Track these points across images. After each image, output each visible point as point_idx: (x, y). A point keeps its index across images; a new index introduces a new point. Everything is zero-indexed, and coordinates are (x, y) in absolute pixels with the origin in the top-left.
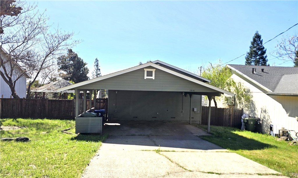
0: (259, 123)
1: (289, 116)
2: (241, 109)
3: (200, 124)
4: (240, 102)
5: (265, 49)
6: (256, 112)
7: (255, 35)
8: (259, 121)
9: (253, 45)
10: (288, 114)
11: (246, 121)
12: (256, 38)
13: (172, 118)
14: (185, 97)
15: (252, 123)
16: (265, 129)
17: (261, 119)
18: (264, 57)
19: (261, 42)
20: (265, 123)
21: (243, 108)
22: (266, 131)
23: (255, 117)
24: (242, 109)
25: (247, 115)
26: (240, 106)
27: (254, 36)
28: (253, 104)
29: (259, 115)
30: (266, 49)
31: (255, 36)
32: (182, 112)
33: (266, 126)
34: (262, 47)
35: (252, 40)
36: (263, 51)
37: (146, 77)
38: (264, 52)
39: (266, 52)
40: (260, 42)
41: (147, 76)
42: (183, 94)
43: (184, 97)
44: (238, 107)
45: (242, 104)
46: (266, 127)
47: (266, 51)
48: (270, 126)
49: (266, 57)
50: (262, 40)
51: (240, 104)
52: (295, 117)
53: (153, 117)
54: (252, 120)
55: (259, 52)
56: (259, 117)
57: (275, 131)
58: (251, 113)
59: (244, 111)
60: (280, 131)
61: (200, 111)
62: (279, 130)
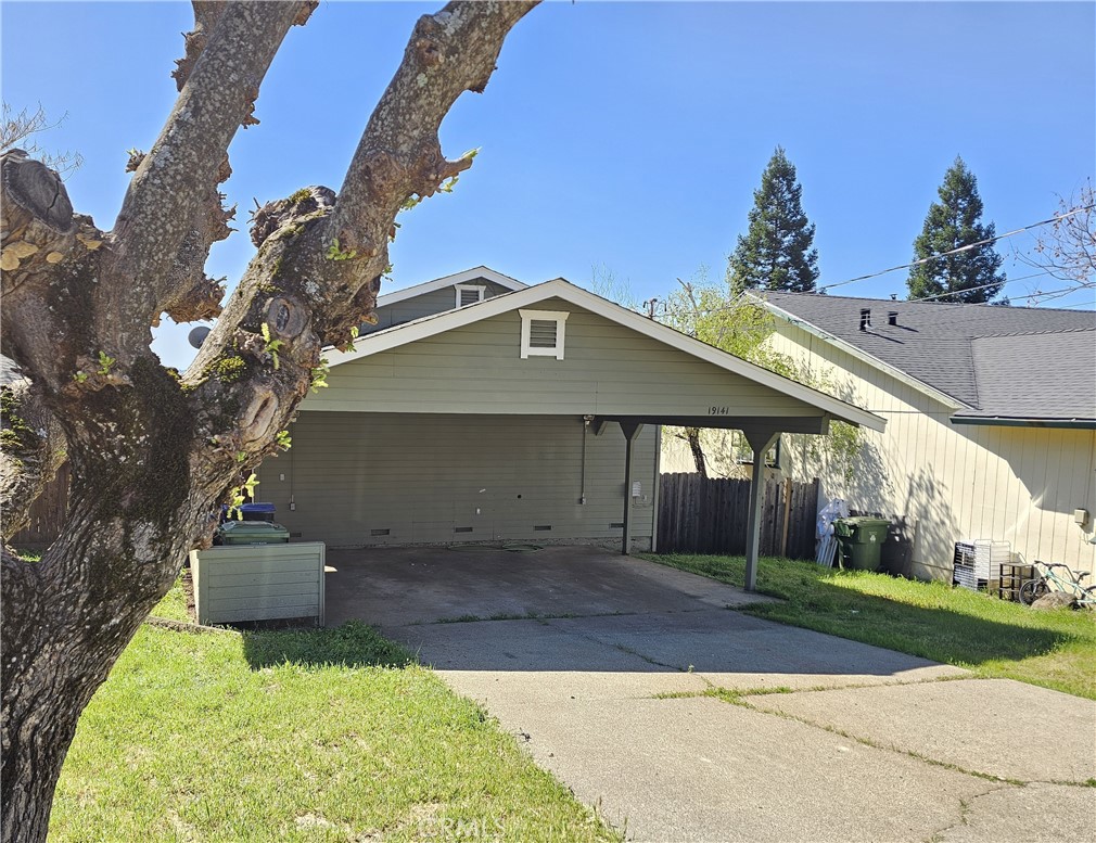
0: (897, 539)
1: (1043, 507)
2: (810, 481)
3: (650, 551)
4: (803, 454)
5: (808, 226)
6: (884, 492)
7: (770, 165)
8: (898, 532)
9: (764, 208)
10: (1039, 501)
11: (849, 533)
12: (777, 178)
13: (537, 528)
14: (593, 436)
15: (873, 539)
16: (926, 559)
17: (908, 521)
18: (806, 258)
19: (796, 196)
20: (929, 538)
21: (820, 476)
22: (929, 569)
23: (878, 515)
24: (816, 481)
25: (841, 505)
26: (804, 469)
27: (767, 168)
28: (869, 460)
29: (897, 503)
30: (813, 226)
31: (771, 171)
32: (581, 501)
33: (934, 548)
34: (799, 217)
35: (760, 187)
36: (801, 234)
37: (527, 351)
38: (805, 240)
39: (814, 236)
40: (790, 196)
41: (531, 345)
42: (588, 423)
43: (590, 436)
44: (795, 475)
45: (819, 460)
46: (930, 552)
47: (812, 233)
48: (956, 549)
49: (812, 258)
50: (800, 186)
51: (804, 462)
52: (1070, 512)
53: (457, 530)
54: (873, 526)
55: (787, 239)
56: (900, 513)
57: (983, 569)
58: (860, 496)
59: (825, 488)
60: (1004, 568)
61: (652, 496)
62: (1001, 566)
